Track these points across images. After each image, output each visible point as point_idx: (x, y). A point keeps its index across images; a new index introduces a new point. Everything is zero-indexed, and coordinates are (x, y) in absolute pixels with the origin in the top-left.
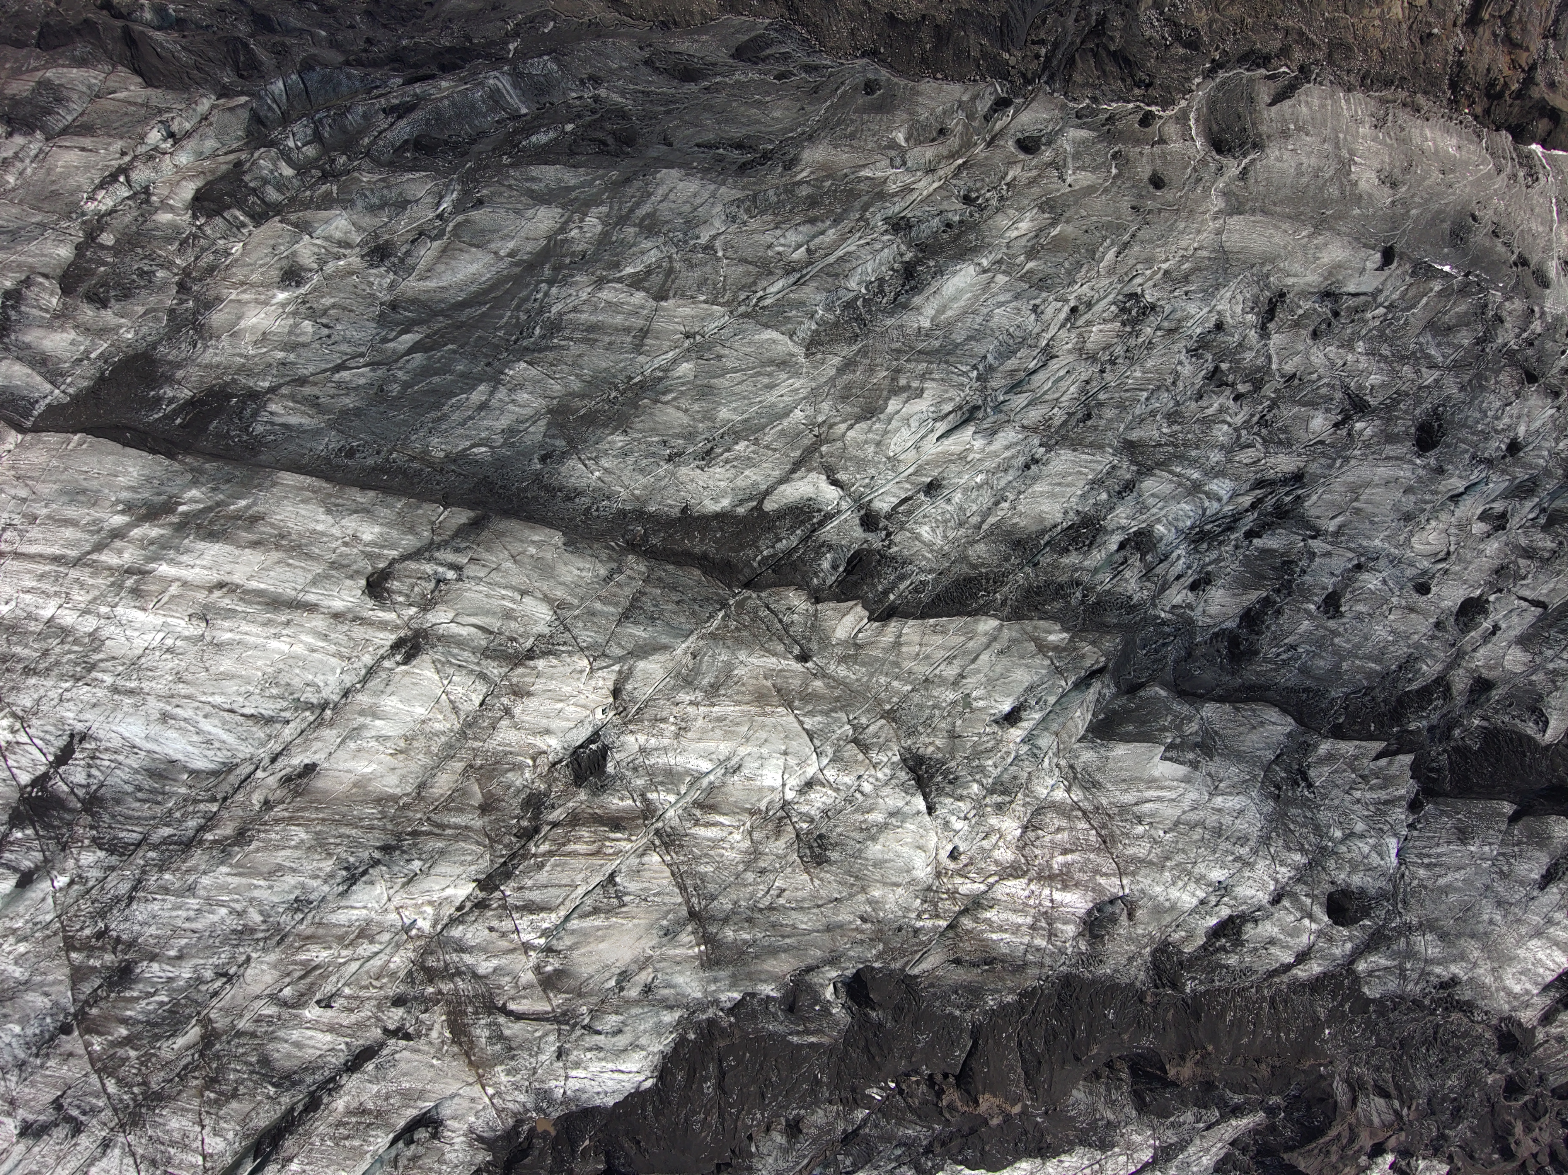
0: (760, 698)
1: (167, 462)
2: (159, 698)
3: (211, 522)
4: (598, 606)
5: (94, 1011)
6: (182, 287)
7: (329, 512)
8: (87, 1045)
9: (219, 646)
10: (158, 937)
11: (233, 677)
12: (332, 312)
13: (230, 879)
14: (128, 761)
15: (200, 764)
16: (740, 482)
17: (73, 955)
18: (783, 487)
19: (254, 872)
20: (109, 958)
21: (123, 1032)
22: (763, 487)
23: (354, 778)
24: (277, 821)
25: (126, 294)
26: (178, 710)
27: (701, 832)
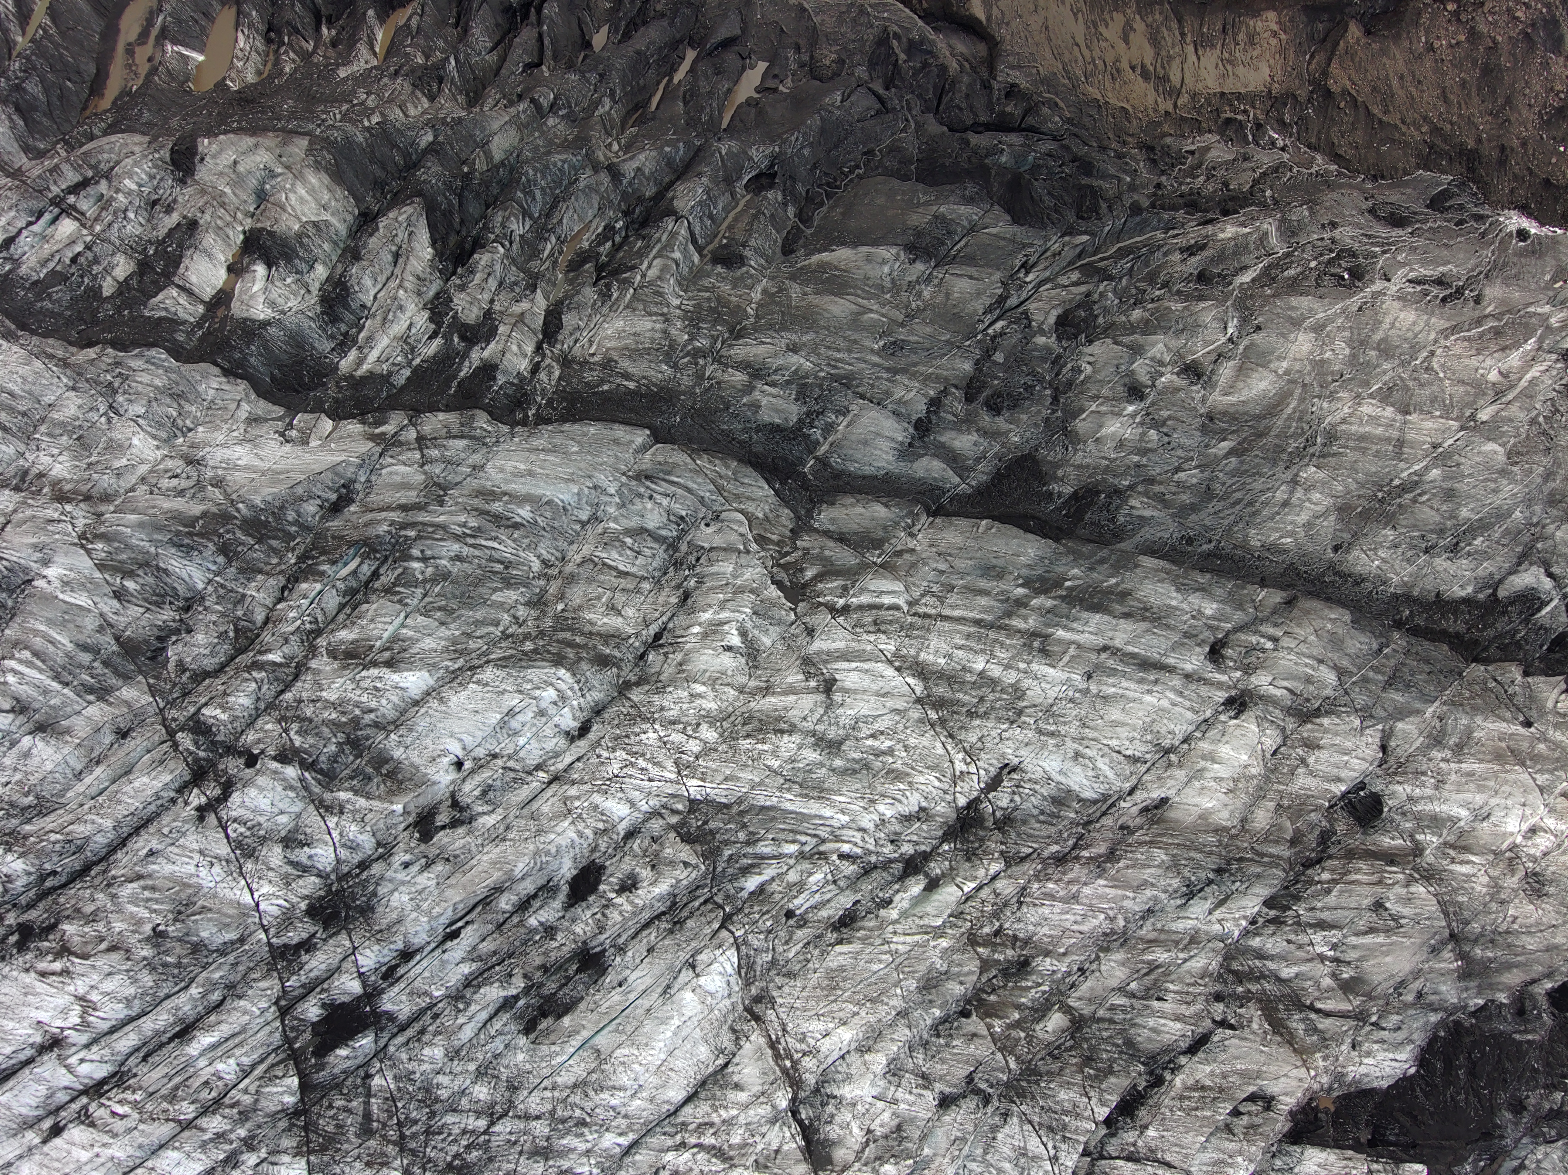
0: (1499, 757)
1: (1054, 545)
2: (1074, 740)
3: (1091, 596)
4: (1371, 674)
5: (993, 998)
6: (1055, 399)
7: (1178, 590)
8: (989, 1027)
9: (1106, 698)
10: (1051, 936)
11: (1123, 724)
12: (1169, 423)
13: (1108, 890)
14: (1043, 791)
15: (1088, 794)
16: (1480, 572)
17: (980, 950)
18: (1512, 577)
19: (1126, 886)
20: (1010, 953)
21: (1017, 1016)
22: (1497, 577)
23: (1197, 811)
24: (1141, 844)
25: (1015, 403)
26: (1087, 751)
27: (1457, 868)
